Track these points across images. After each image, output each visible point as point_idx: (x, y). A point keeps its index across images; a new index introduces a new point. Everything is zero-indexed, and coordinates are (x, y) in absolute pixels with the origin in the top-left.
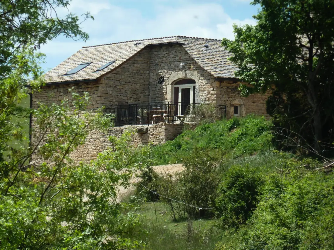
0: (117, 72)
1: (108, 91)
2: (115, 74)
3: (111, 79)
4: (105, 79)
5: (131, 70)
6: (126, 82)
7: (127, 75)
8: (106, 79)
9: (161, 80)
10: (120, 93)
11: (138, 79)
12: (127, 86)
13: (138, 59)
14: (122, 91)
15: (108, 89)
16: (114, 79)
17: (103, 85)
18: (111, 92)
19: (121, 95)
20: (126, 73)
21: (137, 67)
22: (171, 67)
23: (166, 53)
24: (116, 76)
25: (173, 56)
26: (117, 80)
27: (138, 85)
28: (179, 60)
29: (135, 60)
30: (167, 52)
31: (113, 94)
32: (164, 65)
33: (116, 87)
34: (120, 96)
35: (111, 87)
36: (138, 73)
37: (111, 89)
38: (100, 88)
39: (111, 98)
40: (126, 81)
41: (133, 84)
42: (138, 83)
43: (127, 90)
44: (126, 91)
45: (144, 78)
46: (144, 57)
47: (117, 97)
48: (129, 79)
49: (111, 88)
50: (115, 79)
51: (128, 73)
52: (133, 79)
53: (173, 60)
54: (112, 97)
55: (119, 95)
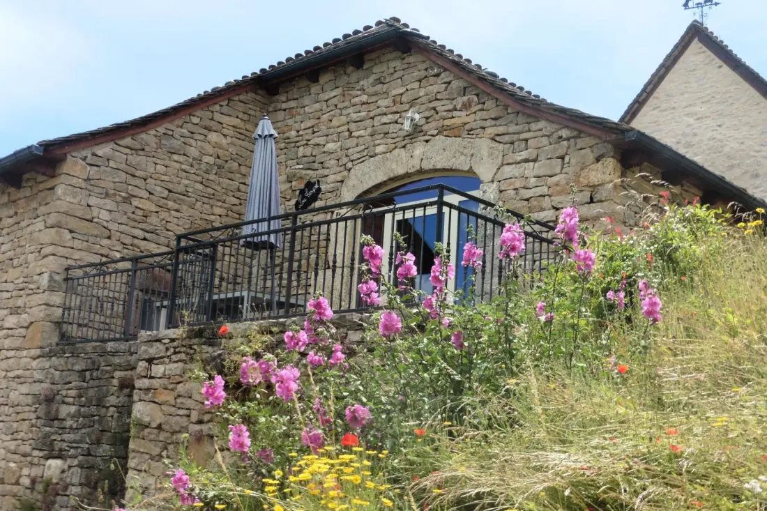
0: (137, 145)
1: (95, 212)
2: (128, 151)
3: (112, 164)
4: (84, 159)
5: (193, 152)
6: (170, 191)
7: (178, 165)
8: (88, 160)
9: (308, 194)
10: (143, 226)
11: (218, 188)
12: (177, 206)
13: (225, 119)
14: (153, 220)
15: (93, 201)
16: (123, 166)
17: (74, 181)
18: (104, 215)
19: (148, 236)
20: (176, 157)
21: (217, 145)
22: (355, 141)
23: (333, 94)
24: (134, 159)
25: (364, 98)
26: (138, 173)
27: (217, 211)
28: (394, 109)
29: (212, 119)
30: (339, 91)
31: (113, 227)
32: (321, 140)
33: (128, 199)
34: (145, 239)
35: (107, 195)
36: (220, 167)
37: (109, 204)
38: (60, 191)
39: (105, 242)
40: (170, 186)
41: (199, 204)
42: (219, 204)
43: (175, 221)
44: (169, 226)
45: (239, 190)
46: (246, 117)
47: (128, 240)
48: (187, 182)
49: (108, 201)
50: (132, 170)
51: (182, 158)
52: (200, 187)
53: (363, 114)
54: (109, 238)
55: (140, 234)
